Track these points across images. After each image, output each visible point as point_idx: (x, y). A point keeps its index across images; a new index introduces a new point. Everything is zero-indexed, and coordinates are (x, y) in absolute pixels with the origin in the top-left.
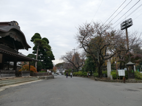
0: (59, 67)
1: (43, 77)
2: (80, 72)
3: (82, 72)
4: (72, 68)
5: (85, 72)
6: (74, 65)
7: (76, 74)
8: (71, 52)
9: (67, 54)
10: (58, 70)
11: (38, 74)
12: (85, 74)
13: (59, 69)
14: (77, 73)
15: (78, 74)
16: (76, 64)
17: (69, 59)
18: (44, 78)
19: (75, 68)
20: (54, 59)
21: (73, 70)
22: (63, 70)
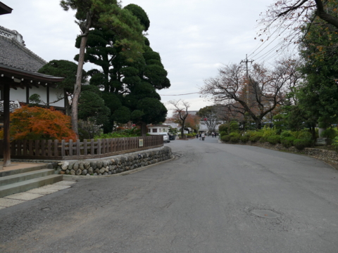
0: (208, 117)
1: (91, 165)
2: (265, 132)
3: (274, 131)
4: (241, 117)
5: (289, 132)
6: (247, 109)
7: (252, 138)
8: (235, 66)
9: (223, 75)
10: (203, 124)
11: (71, 148)
12: (289, 138)
13: (205, 120)
14: (255, 133)
15: (259, 138)
16: (253, 105)
17: (229, 90)
18: (96, 169)
19: (250, 119)
20: (166, 84)
21: (244, 123)
22: (217, 124)
